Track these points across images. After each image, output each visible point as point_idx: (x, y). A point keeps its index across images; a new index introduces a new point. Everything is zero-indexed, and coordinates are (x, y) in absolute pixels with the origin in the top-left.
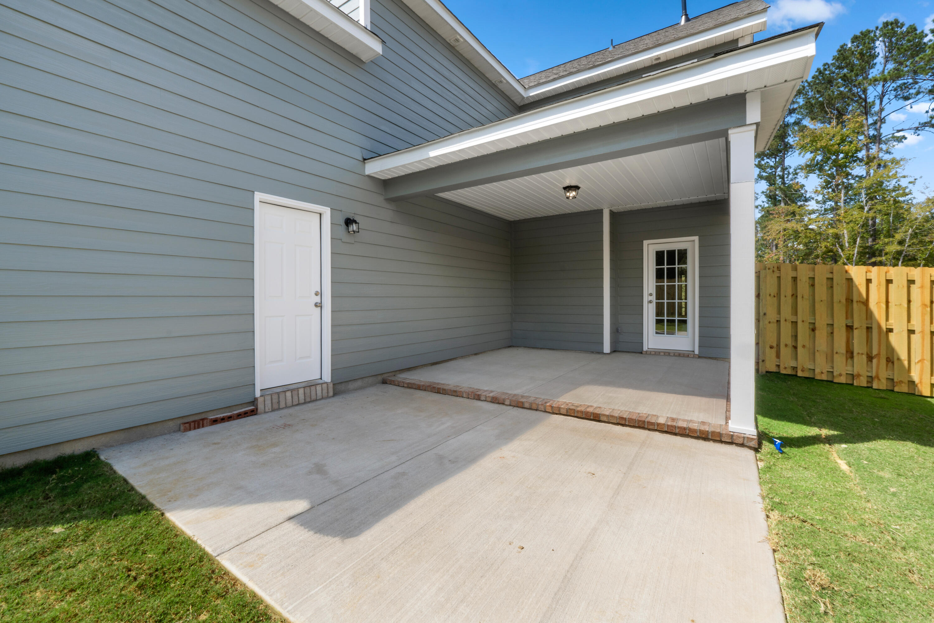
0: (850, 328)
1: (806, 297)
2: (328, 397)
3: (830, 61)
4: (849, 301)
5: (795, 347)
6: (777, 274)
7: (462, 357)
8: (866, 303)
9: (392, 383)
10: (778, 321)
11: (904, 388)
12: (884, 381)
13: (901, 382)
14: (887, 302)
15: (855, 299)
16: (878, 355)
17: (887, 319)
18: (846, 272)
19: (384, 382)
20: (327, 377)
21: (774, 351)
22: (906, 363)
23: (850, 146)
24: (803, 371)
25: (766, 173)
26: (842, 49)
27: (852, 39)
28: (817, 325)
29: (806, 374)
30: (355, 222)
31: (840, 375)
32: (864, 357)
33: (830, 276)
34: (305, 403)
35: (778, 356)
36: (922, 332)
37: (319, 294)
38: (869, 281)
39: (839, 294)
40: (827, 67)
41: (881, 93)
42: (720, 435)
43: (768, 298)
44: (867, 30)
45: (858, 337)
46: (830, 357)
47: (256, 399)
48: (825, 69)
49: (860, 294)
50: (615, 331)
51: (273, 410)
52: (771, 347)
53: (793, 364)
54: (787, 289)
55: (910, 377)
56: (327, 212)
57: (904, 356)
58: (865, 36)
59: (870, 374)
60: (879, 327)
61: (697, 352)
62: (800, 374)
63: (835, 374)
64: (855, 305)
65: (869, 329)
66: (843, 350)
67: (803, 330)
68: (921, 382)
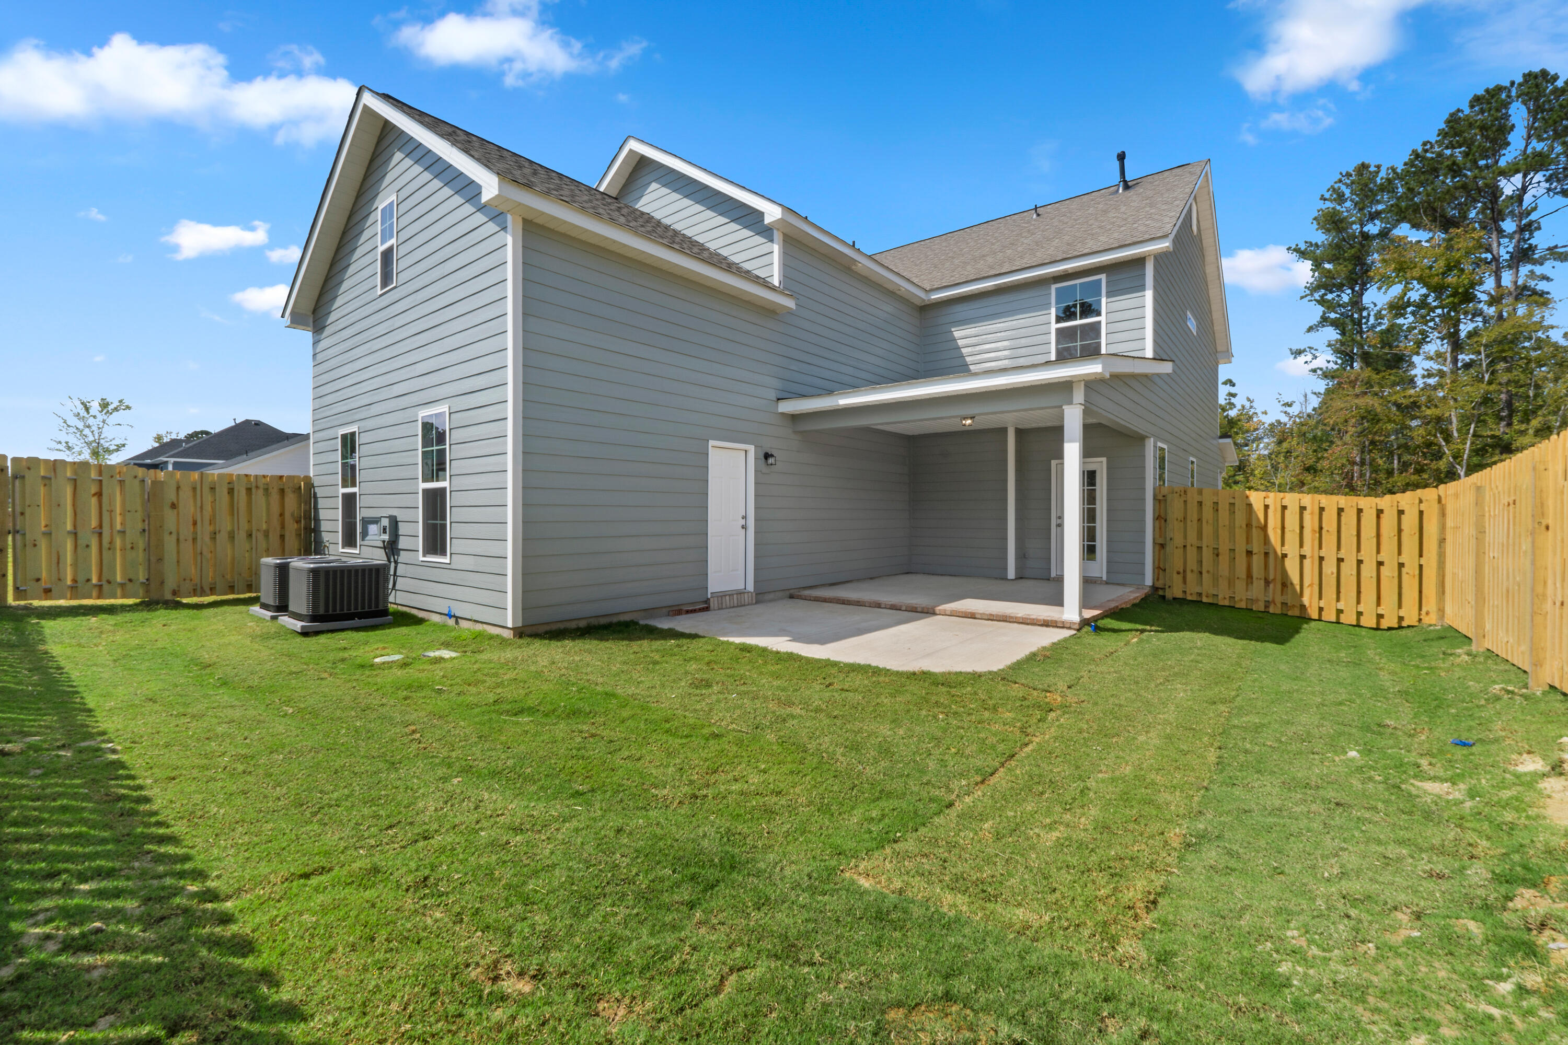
0: (1249, 553)
1: (1210, 522)
2: (752, 604)
3: (1433, 138)
4: (1249, 525)
5: (1201, 573)
6: (1183, 499)
7: (858, 580)
8: (1264, 528)
9: (800, 597)
10: (1185, 546)
11: (1296, 612)
12: (1279, 605)
13: (1294, 606)
14: (1283, 528)
15: (1254, 524)
16: (1274, 580)
17: (1283, 544)
18: (1247, 497)
19: (791, 597)
20: (750, 587)
21: (1180, 577)
22: (1298, 588)
23: (1459, 277)
24: (1207, 597)
25: (1336, 313)
26: (1454, 120)
27: (1471, 102)
28: (1220, 551)
29: (1210, 600)
30: (772, 456)
31: (1241, 600)
32: (1262, 582)
33: (1232, 501)
34: (738, 606)
35: (1185, 582)
36: (1312, 557)
37: (745, 517)
38: (1266, 507)
39: (1240, 519)
40: (1428, 146)
41: (1520, 187)
42: (1056, 622)
43: (1176, 522)
44: (1496, 86)
45: (1257, 560)
46: (1231, 583)
47: (708, 599)
48: (1426, 151)
49: (1258, 519)
50: (1021, 556)
51: (719, 609)
52: (1178, 573)
53: (1198, 590)
54: (1193, 514)
55: (1301, 601)
56: (751, 449)
57: (1295, 580)
58: (1493, 97)
59: (1267, 599)
60: (1275, 552)
61: (1104, 578)
62: (1205, 600)
63: (1236, 599)
64: (1254, 530)
65: (1266, 554)
66: (1243, 575)
67: (1207, 554)
68: (1310, 606)
